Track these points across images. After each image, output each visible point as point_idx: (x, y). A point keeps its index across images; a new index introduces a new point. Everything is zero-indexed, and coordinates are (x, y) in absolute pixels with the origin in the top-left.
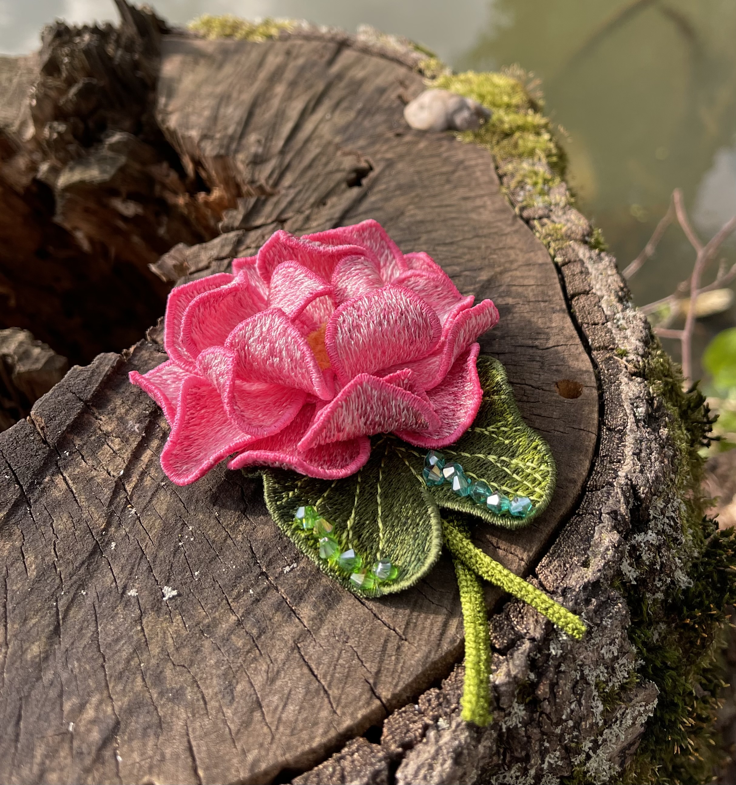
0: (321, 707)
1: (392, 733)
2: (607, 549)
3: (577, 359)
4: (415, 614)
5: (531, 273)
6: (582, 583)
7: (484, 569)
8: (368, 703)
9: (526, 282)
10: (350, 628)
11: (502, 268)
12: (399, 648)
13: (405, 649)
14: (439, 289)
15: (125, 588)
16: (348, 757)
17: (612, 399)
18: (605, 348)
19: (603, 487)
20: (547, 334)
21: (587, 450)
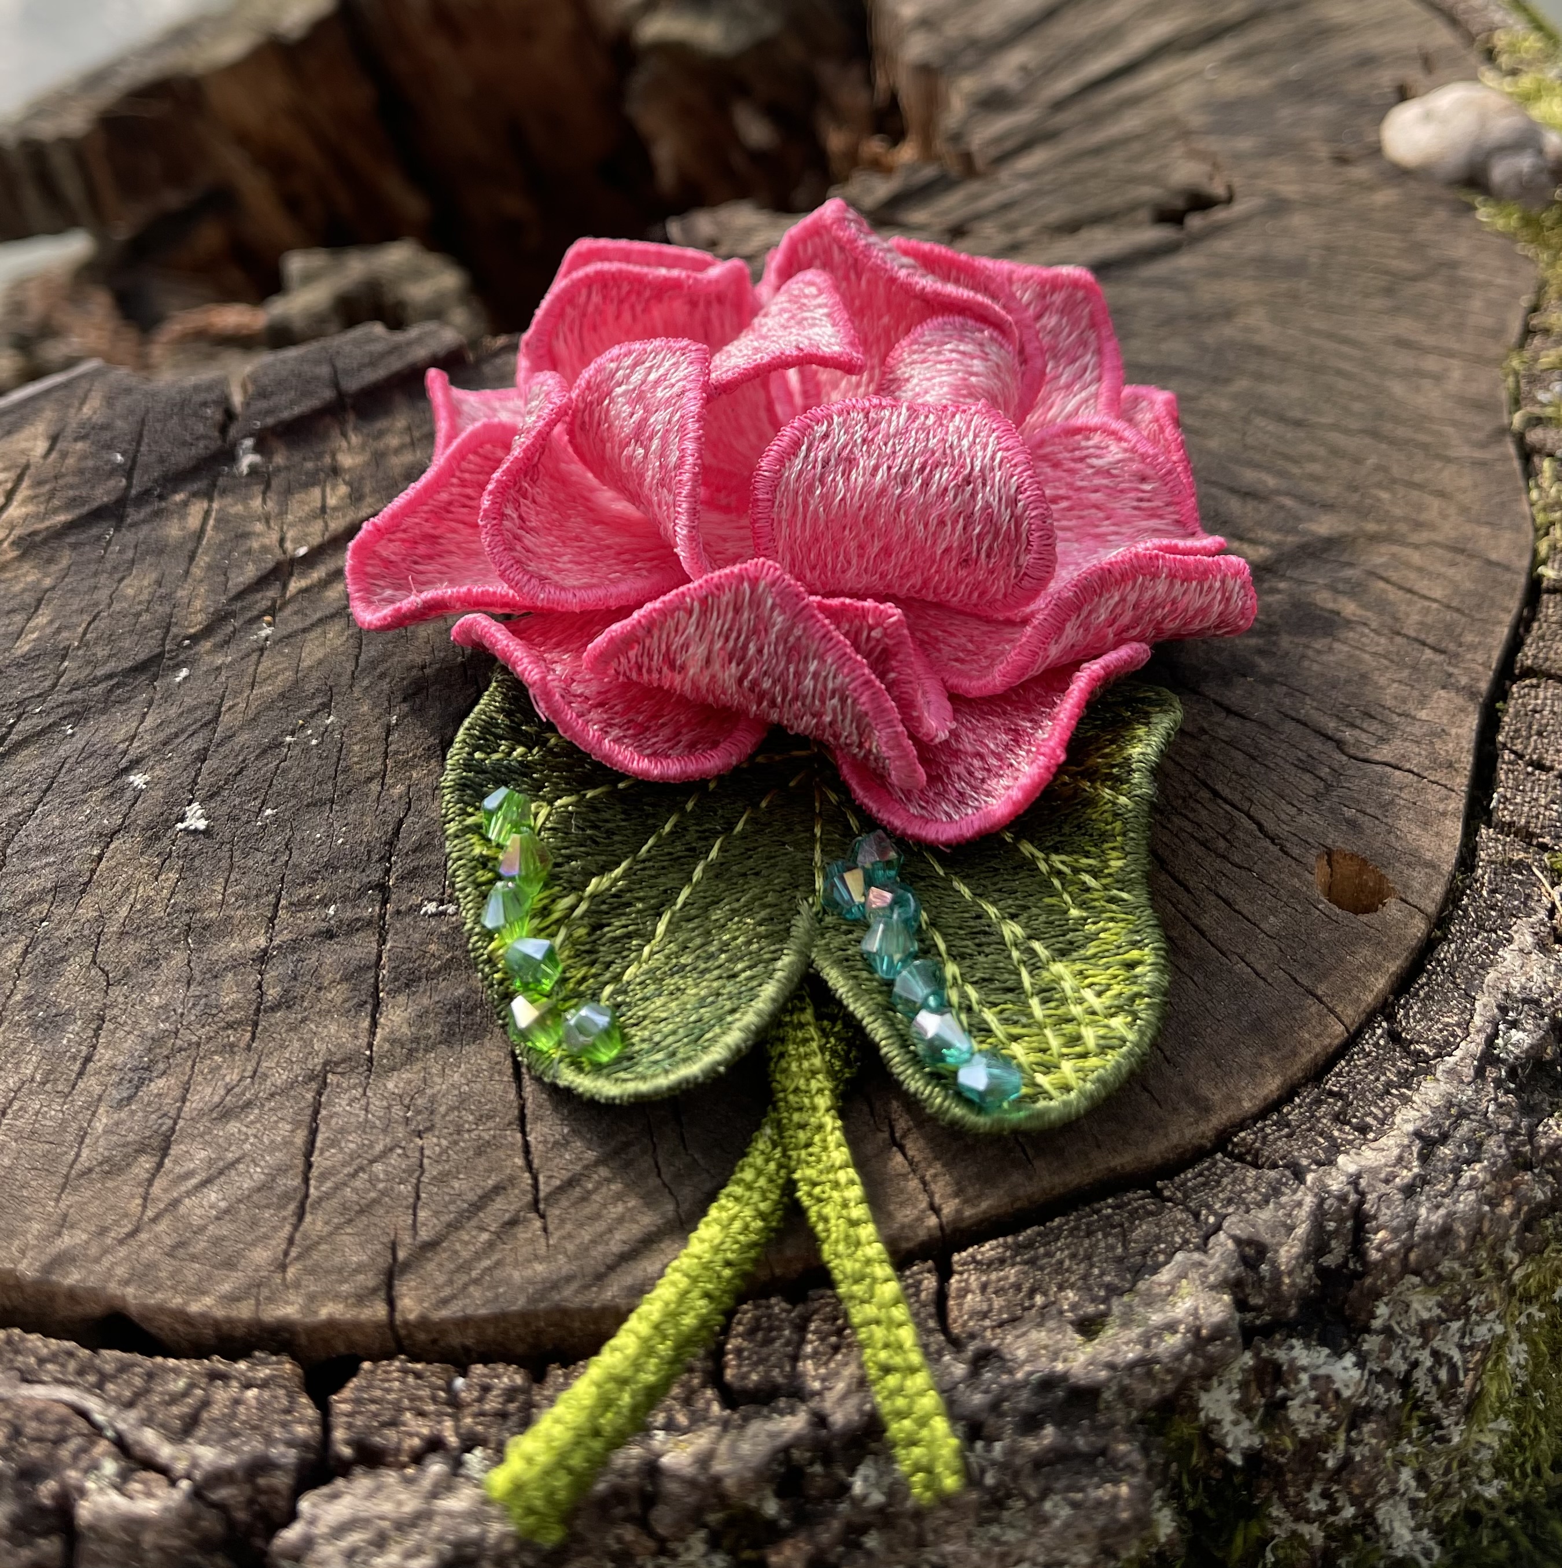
0: (266, 1237)
1: (358, 1401)
2: (1171, 1327)
3: (1426, 824)
4: (603, 1172)
5: (1451, 572)
6: (1043, 1366)
7: (811, 1173)
8: (361, 1298)
9: (1422, 585)
10: (451, 1109)
11: (1384, 527)
12: (513, 1222)
13: (522, 1234)
14: (1147, 487)
15: (135, 764)
16: (235, 1384)
17: (1454, 967)
18: (1527, 836)
19: (1274, 1166)
20: (1392, 727)
21: (1295, 1053)
